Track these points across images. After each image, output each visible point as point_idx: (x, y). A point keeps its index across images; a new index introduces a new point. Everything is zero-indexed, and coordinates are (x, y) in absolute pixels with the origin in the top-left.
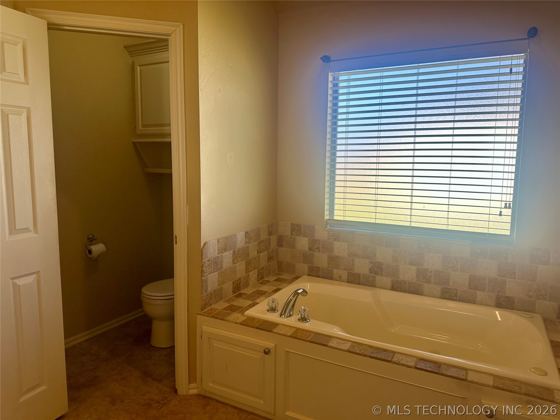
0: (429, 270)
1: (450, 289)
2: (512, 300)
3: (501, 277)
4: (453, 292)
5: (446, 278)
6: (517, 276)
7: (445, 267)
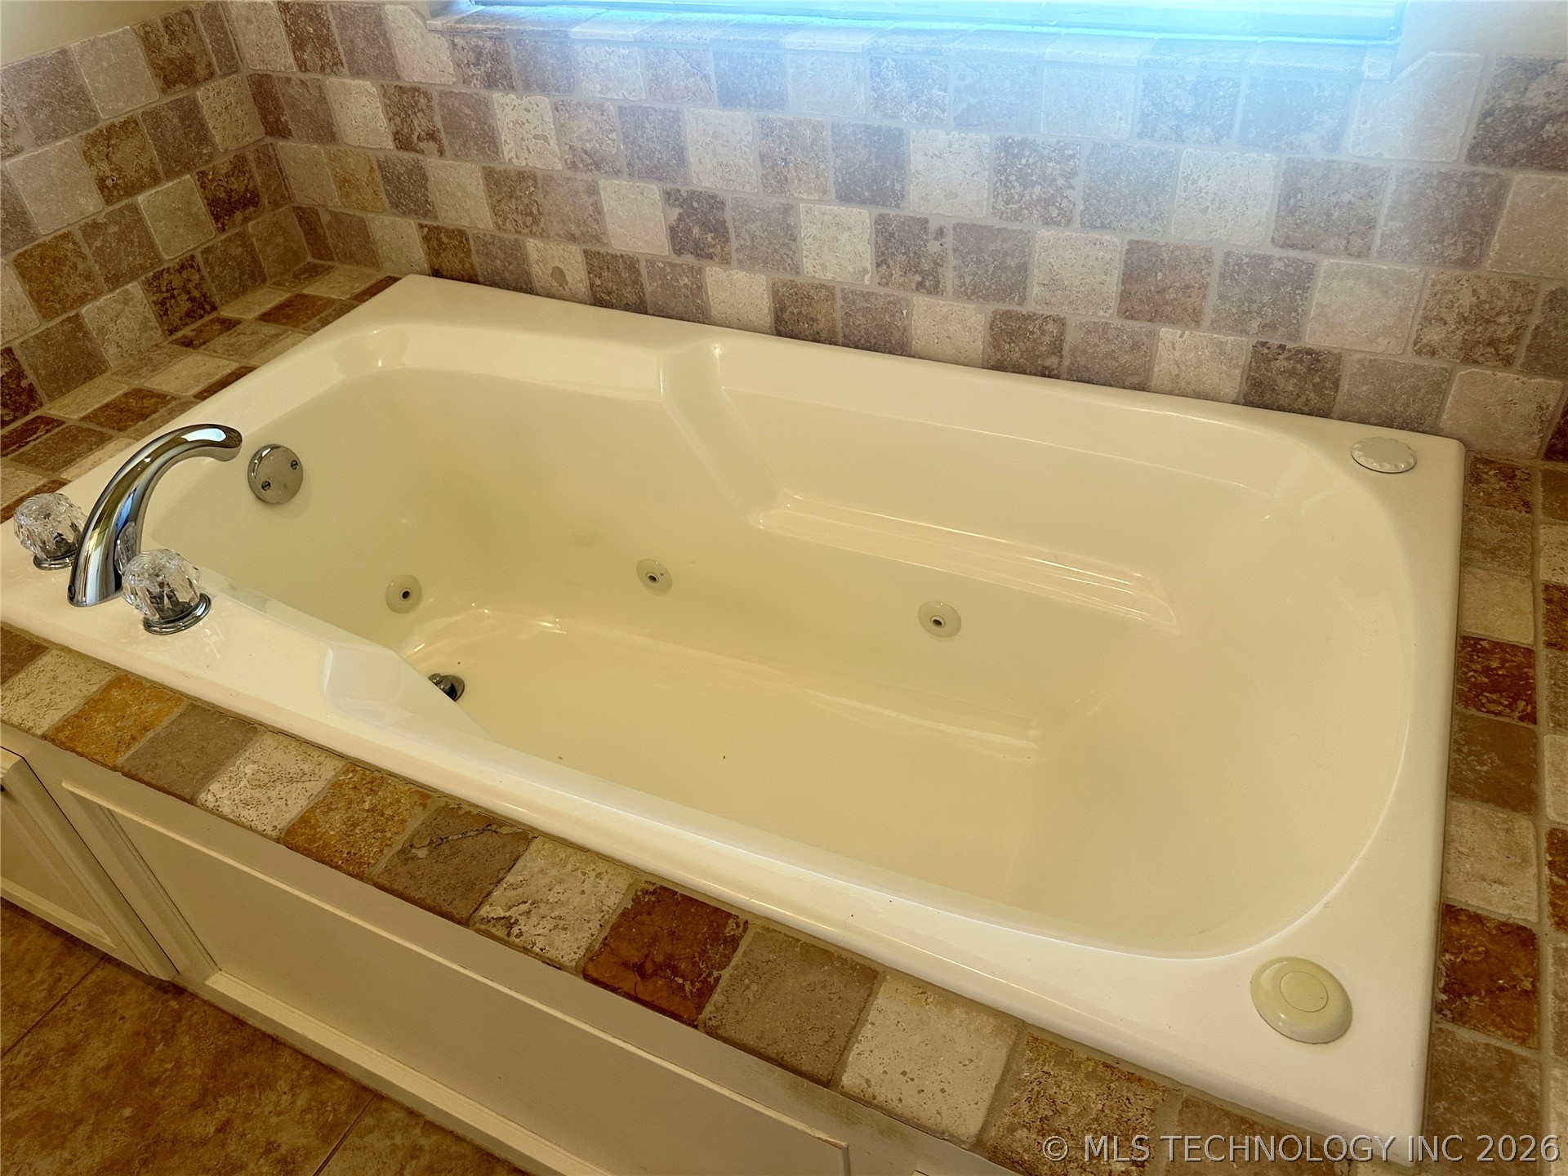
0: (933, 226)
1: (1030, 317)
2: (1329, 365)
3: (1293, 246)
4: (1043, 332)
5: (1013, 264)
6: (1378, 242)
7: (1007, 203)
